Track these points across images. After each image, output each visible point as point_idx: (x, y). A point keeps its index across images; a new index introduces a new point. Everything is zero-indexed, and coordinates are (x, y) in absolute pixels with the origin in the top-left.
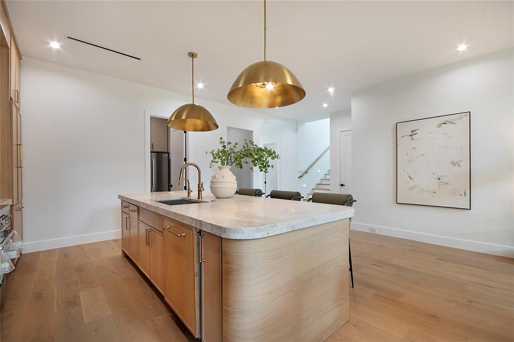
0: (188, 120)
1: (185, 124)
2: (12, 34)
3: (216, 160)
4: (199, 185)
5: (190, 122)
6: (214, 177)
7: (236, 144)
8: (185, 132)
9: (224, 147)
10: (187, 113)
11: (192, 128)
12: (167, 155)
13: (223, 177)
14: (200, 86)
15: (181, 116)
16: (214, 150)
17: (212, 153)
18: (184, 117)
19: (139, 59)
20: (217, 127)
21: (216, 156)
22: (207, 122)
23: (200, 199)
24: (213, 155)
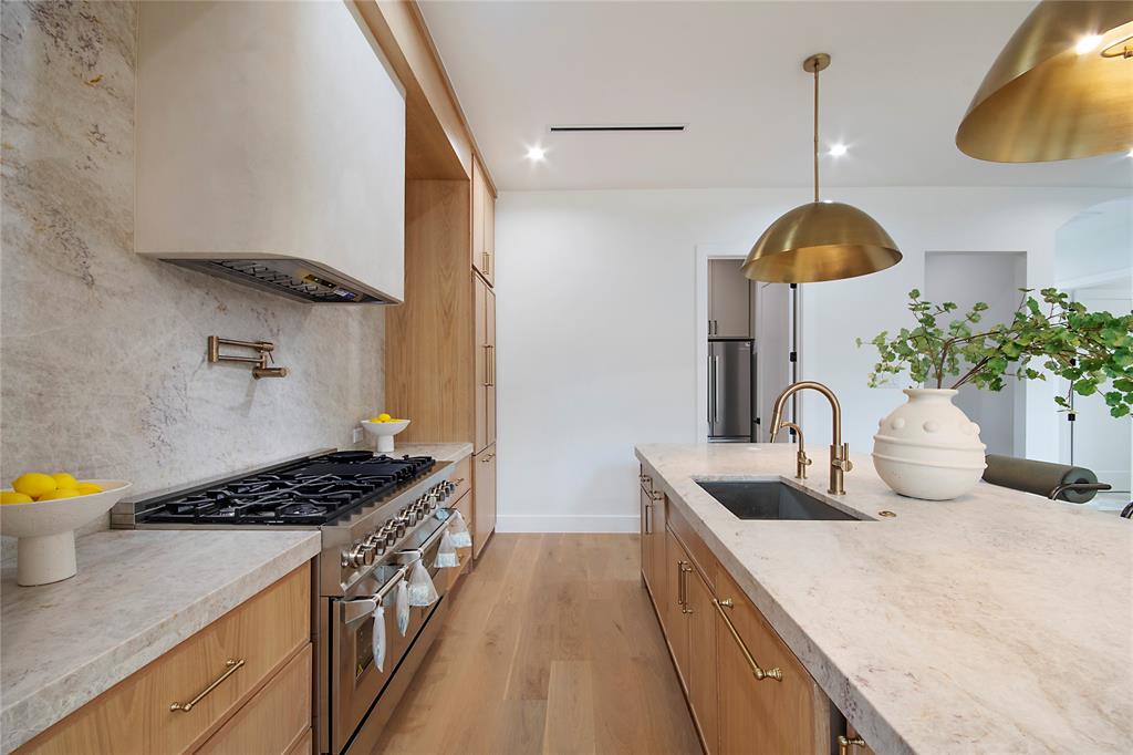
0: (802, 251)
1: (792, 264)
2: (475, 154)
3: (894, 364)
4: (833, 449)
5: (807, 255)
6: (887, 425)
7: (980, 307)
8: (794, 286)
9: (928, 321)
10: (797, 232)
11: (811, 273)
12: (747, 344)
13: (925, 428)
14: (838, 150)
15: (781, 243)
16: (885, 333)
17: (879, 342)
18: (787, 247)
19: (681, 128)
20: (896, 256)
21: (892, 351)
22: (859, 248)
23: (837, 498)
24: (883, 348)
